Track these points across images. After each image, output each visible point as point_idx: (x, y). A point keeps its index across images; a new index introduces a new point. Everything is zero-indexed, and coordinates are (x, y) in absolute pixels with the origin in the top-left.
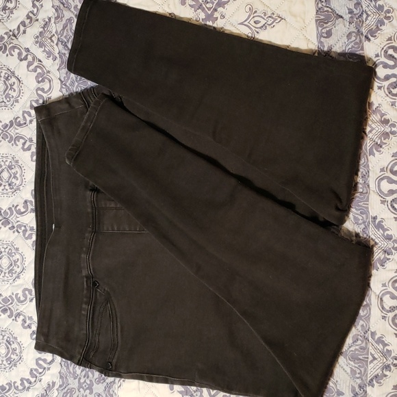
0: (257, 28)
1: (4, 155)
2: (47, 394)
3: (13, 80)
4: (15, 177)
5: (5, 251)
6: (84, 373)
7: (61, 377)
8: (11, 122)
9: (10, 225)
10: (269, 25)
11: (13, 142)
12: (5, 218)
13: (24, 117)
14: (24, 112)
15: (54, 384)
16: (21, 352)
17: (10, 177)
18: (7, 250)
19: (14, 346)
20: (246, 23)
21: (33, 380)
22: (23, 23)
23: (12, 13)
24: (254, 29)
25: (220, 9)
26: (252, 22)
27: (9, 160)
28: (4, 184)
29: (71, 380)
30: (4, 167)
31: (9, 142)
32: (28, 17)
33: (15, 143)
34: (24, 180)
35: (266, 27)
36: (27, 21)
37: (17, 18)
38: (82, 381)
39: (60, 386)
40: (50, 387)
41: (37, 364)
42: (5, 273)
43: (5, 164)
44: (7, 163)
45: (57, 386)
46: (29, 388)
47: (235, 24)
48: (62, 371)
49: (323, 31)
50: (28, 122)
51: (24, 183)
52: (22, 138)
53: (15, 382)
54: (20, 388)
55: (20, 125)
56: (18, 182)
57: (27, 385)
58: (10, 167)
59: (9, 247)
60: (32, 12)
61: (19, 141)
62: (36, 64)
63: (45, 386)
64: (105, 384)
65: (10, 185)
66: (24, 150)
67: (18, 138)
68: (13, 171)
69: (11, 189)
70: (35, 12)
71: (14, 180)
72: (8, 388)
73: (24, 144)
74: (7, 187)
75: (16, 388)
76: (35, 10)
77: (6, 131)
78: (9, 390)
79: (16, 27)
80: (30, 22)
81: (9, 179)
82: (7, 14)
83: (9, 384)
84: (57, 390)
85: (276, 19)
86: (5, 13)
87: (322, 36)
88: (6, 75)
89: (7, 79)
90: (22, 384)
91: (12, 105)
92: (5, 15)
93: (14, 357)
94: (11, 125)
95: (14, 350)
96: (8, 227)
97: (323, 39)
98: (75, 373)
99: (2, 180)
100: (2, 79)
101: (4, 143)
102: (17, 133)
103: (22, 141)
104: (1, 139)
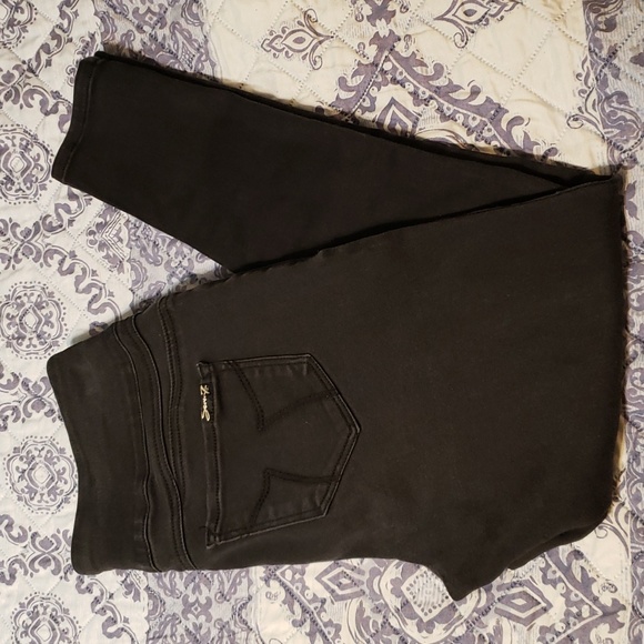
0: (471, 23)
1: (29, 285)
3: (36, 150)
4: (48, 323)
5: (39, 456)
8: (36, 224)
9: (47, 409)
10: (493, 16)
11: (42, 260)
12: (36, 396)
13: (58, 215)
14: (57, 206)
16: (76, 636)
17: (39, 323)
18: (43, 453)
19: (63, 625)
20: (449, 16)
22: (46, 48)
23: (24, 29)
24: (464, 25)
26: (460, 14)
27: (36, 293)
28: (28, 336)
30: (27, 306)
31: (36, 260)
32: (54, 36)
33: (46, 262)
34: (64, 328)
35: (487, 20)
36: (53, 44)
37: (34, 39)
42: (42, 495)
43: (29, 301)
44: (33, 299)
47: (429, 19)
49: (599, 19)
50: (65, 223)
51: (64, 332)
52: (56, 252)
55: (52, 229)
56: (53, 332)
58: (39, 306)
59: (47, 448)
60: (60, 27)
61: (52, 258)
65: (39, 337)
66: (63, 273)
67: (51, 252)
68: (45, 312)
69: (42, 344)
70: (65, 26)
71: (46, 329)
73: (61, 262)
74: (35, 341)
76: (65, 23)
77: (28, 242)
79: (32, 55)
80: (58, 46)
81: (37, 328)
82: (17, 33)
85: (505, 5)
86: (13, 32)
87: (596, 29)
88: (24, 143)
89: (26, 148)
91: (35, 195)
92: (12, 36)
94: (37, 231)
95: (64, 632)
96: (42, 412)
97: (598, 34)
99: (24, 329)
100: (18, 150)
101: (27, 263)
102: (48, 245)
103: (57, 257)
104: (20, 256)
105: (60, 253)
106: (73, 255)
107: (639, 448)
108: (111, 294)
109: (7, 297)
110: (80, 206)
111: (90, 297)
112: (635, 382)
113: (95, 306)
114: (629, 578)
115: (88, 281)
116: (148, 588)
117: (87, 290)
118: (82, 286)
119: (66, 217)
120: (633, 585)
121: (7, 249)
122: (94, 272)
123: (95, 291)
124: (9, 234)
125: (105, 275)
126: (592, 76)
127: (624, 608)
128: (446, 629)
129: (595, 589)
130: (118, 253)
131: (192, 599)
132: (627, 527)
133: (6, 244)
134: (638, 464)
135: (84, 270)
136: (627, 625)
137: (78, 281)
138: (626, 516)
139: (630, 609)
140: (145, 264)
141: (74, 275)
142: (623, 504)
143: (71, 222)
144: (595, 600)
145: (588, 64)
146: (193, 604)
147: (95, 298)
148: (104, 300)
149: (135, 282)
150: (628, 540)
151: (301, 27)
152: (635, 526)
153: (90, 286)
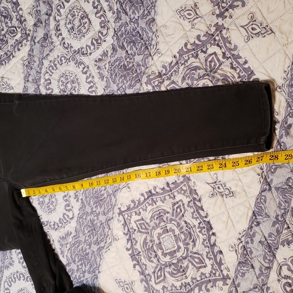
0: (253, 34)
1: (71, 72)
2: (66, 238)
3: (86, 20)
4: (74, 90)
6: (89, 234)
7: (76, 231)
8: (79, 49)
10: (262, 34)
13: (87, 49)
14: (87, 46)
15: (71, 233)
16: (56, 205)
17: (72, 89)
19: (53, 200)
20: (246, 27)
21: (60, 225)
24: (250, 33)
25: (230, 10)
26: (250, 28)
27: (73, 77)
29: (81, 235)
30: (69, 80)
31: (75, 64)
35: (259, 35)
38: (87, 239)
39: (74, 236)
40: (68, 234)
41: (64, 216)
44: (72, 78)
45: (72, 235)
46: (56, 229)
47: (238, 25)
48: (77, 227)
50: (88, 53)
52: (83, 63)
53: (50, 222)
54: (52, 227)
55: (83, 54)
57: (56, 227)
58: (73, 82)
61: (81, 65)
62: (101, 13)
63: (66, 232)
64: (98, 246)
66: (83, 73)
67: (81, 63)
68: (74, 85)
72: (46, 223)
73: (84, 68)
75: (50, 226)
77: (75, 55)
78: (46, 225)
83: (47, 222)
84: (72, 238)
85: (268, 31)
88: (82, 16)
89: (82, 18)
90: (54, 225)
91: (80, 38)
93: (51, 206)
94: (78, 53)
95: (53, 202)
98: (84, 231)
99: (66, 89)
100: (79, 17)
101: (72, 63)
102: (81, 59)
103: (83, 66)
104: (71, 60)
105: (84, 64)
106: (88, 68)
107: (253, 225)
108: (97, 88)
109: (63, 74)
110: (94, 49)
111: (90, 86)
112: (261, 200)
113: (90, 90)
114: (235, 269)
115: (90, 79)
116: (82, 199)
117: (89, 83)
118: (88, 80)
119: (89, 51)
120: (235, 272)
121: (67, 55)
122: (93, 77)
123: (92, 84)
124: (69, 50)
125: (96, 79)
126: (290, 74)
127: (230, 279)
128: (170, 259)
129: (223, 267)
130: (103, 73)
131: (94, 210)
132: (240, 251)
133: (67, 53)
134: (251, 231)
135: (90, 74)
136: (229, 285)
137: (87, 78)
138: (242, 247)
139: (232, 280)
140: (111, 81)
141: (86, 75)
142: (242, 242)
143: (91, 54)
144: (222, 271)
145: (289, 68)
146: (94, 212)
147: (91, 87)
148: (94, 89)
149: (106, 87)
150: (239, 256)
151: (191, 9)
152: (243, 251)
153: (91, 82)
